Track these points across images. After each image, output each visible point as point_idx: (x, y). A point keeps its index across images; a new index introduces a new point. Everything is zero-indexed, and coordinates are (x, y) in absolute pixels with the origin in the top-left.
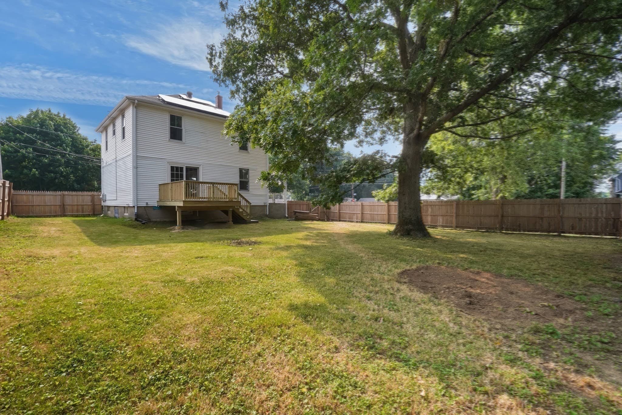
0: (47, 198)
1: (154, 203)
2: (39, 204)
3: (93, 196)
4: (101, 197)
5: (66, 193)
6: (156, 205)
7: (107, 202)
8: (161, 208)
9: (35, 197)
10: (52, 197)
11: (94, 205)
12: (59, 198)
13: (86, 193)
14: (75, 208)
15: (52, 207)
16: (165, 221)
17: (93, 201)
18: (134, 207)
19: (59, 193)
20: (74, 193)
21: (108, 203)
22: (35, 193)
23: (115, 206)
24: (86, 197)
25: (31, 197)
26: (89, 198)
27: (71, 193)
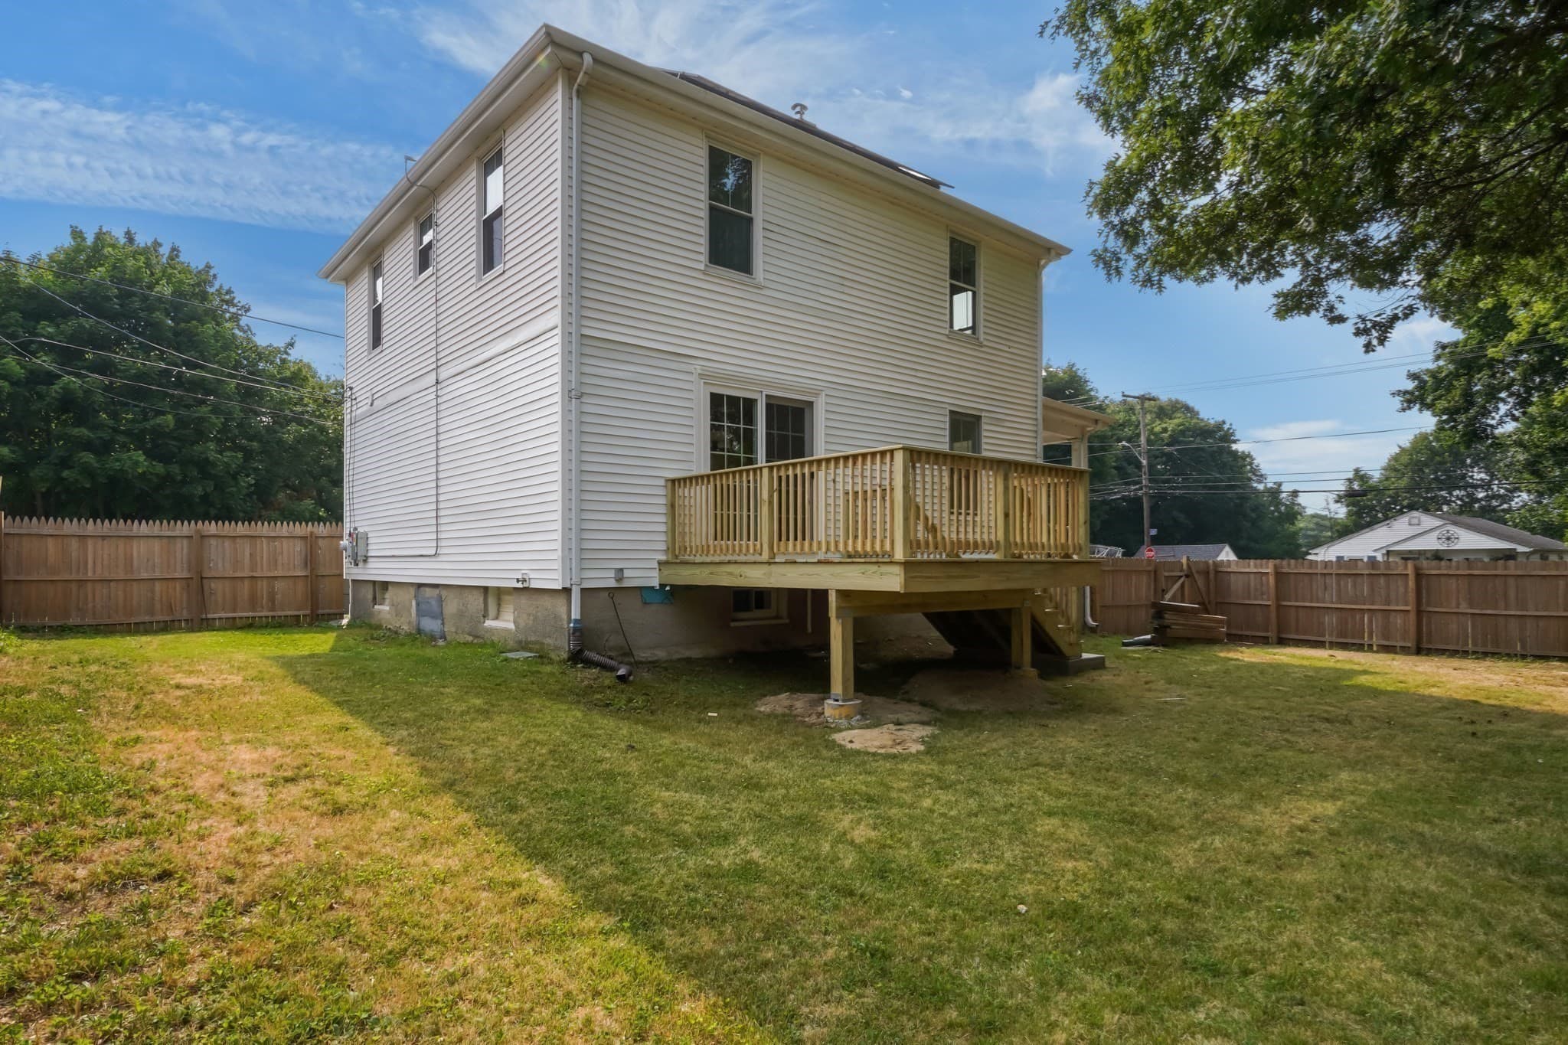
0: (139, 549)
1: (646, 573)
2: (107, 576)
3: (310, 540)
4: (345, 542)
5: (211, 528)
6: (656, 583)
7: (372, 564)
8: (677, 595)
9: (90, 543)
10: (157, 545)
11: (313, 579)
12: (182, 549)
13: (284, 529)
14: (245, 588)
15: (158, 586)
16: (689, 660)
17: (311, 559)
18: (567, 591)
19: (184, 528)
20: (241, 529)
21: (376, 570)
22: (91, 527)
23: (420, 585)
24: (285, 542)
25: (74, 544)
26: (299, 546)
27: (228, 528)
